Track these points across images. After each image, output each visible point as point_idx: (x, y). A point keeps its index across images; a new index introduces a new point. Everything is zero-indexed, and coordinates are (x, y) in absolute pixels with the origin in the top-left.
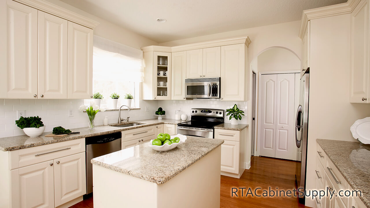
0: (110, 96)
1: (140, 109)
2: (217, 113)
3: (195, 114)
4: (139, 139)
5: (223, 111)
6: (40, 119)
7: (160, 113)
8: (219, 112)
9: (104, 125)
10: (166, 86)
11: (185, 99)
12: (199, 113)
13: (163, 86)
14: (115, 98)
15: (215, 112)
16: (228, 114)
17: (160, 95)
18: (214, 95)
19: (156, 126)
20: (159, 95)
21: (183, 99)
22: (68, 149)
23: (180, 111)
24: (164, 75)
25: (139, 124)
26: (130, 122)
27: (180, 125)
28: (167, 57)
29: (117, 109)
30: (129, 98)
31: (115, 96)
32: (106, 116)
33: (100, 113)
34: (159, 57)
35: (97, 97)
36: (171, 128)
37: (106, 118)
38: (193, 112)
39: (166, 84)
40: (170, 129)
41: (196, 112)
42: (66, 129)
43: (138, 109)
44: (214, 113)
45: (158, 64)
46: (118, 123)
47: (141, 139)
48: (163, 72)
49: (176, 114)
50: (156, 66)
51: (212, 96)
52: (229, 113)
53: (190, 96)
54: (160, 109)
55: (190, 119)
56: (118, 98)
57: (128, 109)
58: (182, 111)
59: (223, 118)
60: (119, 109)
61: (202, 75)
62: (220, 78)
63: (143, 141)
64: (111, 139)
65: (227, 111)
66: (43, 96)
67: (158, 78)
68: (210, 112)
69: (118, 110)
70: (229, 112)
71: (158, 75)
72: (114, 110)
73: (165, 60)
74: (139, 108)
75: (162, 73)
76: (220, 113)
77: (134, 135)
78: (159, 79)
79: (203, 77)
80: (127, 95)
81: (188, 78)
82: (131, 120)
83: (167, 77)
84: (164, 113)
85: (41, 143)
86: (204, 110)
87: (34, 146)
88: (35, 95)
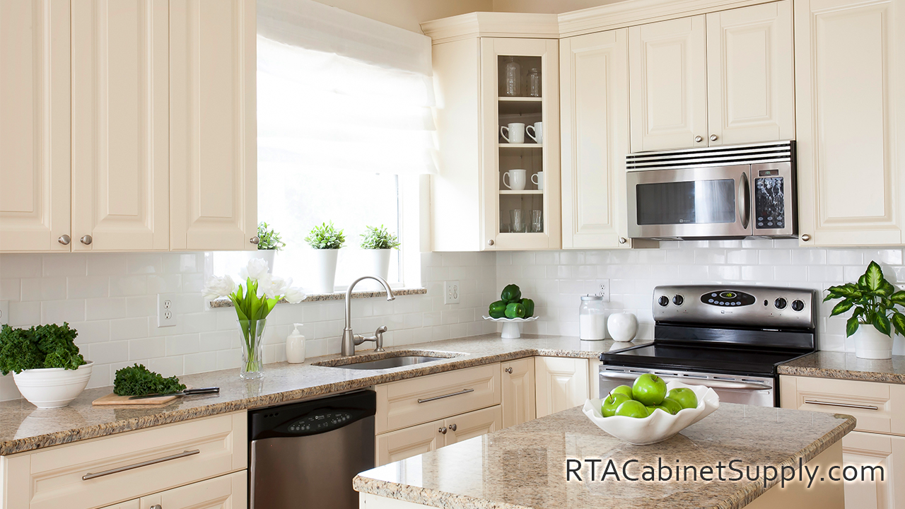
0: (308, 240)
1: (423, 292)
2: (781, 304)
3: (672, 309)
4: (439, 424)
5: (810, 295)
6: (73, 334)
7: (515, 309)
8: (790, 299)
9: (287, 363)
10: (536, 188)
11: (628, 245)
12: (693, 306)
13: (526, 188)
14: (327, 247)
15: (772, 303)
16: (841, 308)
17: (513, 231)
18: (765, 221)
19: (507, 365)
20: (506, 227)
21: (616, 244)
22: (187, 454)
23: (598, 298)
24: (528, 139)
25: (427, 358)
26: (388, 351)
27: (611, 360)
28: (537, 60)
29: (336, 293)
30: (383, 244)
31: (327, 235)
32: (296, 325)
33: (283, 307)
34: (503, 61)
35: (264, 243)
36: (570, 374)
37: (296, 331)
38: (664, 301)
39: (536, 179)
40: (566, 380)
41: (679, 300)
42: (166, 375)
43: (416, 292)
44: (766, 303)
45: (502, 91)
46: (343, 354)
47: (446, 423)
48: (523, 125)
49: (586, 312)
50: (493, 100)
51: (758, 227)
52: (843, 303)
53: (650, 230)
54: (512, 293)
55: (650, 336)
56: (337, 247)
57: (385, 294)
58: (609, 302)
59: (809, 329)
60: (347, 292)
61: (703, 135)
62: (794, 144)
63: (455, 430)
64: (339, 417)
65: (835, 293)
66: (89, 241)
67: (503, 152)
68: (750, 300)
69: (341, 297)
70: (843, 298)
71: (501, 140)
72: (326, 298)
73: (530, 73)
74: (417, 286)
75: (516, 131)
76: (798, 306)
77: (421, 402)
78: (508, 159)
79: (711, 143)
80: (371, 233)
81: (637, 148)
82: (391, 342)
83: (541, 150)
84: (527, 309)
85: (103, 426)
86: (718, 293)
87: (80, 439)
88: (62, 239)
